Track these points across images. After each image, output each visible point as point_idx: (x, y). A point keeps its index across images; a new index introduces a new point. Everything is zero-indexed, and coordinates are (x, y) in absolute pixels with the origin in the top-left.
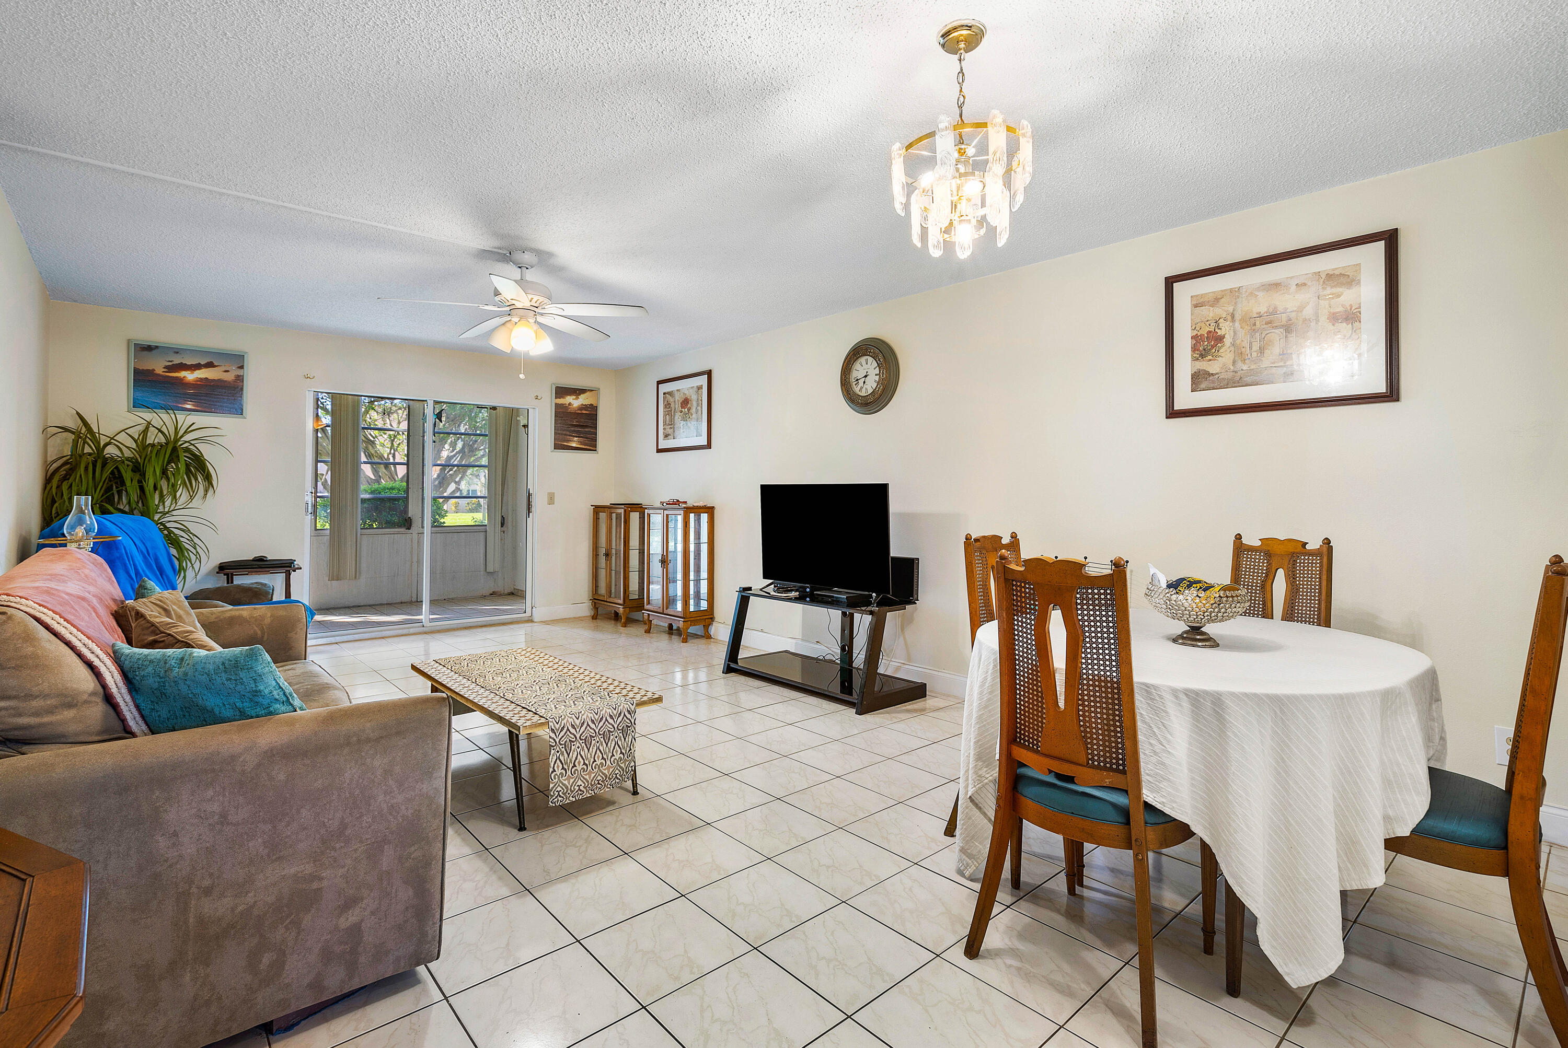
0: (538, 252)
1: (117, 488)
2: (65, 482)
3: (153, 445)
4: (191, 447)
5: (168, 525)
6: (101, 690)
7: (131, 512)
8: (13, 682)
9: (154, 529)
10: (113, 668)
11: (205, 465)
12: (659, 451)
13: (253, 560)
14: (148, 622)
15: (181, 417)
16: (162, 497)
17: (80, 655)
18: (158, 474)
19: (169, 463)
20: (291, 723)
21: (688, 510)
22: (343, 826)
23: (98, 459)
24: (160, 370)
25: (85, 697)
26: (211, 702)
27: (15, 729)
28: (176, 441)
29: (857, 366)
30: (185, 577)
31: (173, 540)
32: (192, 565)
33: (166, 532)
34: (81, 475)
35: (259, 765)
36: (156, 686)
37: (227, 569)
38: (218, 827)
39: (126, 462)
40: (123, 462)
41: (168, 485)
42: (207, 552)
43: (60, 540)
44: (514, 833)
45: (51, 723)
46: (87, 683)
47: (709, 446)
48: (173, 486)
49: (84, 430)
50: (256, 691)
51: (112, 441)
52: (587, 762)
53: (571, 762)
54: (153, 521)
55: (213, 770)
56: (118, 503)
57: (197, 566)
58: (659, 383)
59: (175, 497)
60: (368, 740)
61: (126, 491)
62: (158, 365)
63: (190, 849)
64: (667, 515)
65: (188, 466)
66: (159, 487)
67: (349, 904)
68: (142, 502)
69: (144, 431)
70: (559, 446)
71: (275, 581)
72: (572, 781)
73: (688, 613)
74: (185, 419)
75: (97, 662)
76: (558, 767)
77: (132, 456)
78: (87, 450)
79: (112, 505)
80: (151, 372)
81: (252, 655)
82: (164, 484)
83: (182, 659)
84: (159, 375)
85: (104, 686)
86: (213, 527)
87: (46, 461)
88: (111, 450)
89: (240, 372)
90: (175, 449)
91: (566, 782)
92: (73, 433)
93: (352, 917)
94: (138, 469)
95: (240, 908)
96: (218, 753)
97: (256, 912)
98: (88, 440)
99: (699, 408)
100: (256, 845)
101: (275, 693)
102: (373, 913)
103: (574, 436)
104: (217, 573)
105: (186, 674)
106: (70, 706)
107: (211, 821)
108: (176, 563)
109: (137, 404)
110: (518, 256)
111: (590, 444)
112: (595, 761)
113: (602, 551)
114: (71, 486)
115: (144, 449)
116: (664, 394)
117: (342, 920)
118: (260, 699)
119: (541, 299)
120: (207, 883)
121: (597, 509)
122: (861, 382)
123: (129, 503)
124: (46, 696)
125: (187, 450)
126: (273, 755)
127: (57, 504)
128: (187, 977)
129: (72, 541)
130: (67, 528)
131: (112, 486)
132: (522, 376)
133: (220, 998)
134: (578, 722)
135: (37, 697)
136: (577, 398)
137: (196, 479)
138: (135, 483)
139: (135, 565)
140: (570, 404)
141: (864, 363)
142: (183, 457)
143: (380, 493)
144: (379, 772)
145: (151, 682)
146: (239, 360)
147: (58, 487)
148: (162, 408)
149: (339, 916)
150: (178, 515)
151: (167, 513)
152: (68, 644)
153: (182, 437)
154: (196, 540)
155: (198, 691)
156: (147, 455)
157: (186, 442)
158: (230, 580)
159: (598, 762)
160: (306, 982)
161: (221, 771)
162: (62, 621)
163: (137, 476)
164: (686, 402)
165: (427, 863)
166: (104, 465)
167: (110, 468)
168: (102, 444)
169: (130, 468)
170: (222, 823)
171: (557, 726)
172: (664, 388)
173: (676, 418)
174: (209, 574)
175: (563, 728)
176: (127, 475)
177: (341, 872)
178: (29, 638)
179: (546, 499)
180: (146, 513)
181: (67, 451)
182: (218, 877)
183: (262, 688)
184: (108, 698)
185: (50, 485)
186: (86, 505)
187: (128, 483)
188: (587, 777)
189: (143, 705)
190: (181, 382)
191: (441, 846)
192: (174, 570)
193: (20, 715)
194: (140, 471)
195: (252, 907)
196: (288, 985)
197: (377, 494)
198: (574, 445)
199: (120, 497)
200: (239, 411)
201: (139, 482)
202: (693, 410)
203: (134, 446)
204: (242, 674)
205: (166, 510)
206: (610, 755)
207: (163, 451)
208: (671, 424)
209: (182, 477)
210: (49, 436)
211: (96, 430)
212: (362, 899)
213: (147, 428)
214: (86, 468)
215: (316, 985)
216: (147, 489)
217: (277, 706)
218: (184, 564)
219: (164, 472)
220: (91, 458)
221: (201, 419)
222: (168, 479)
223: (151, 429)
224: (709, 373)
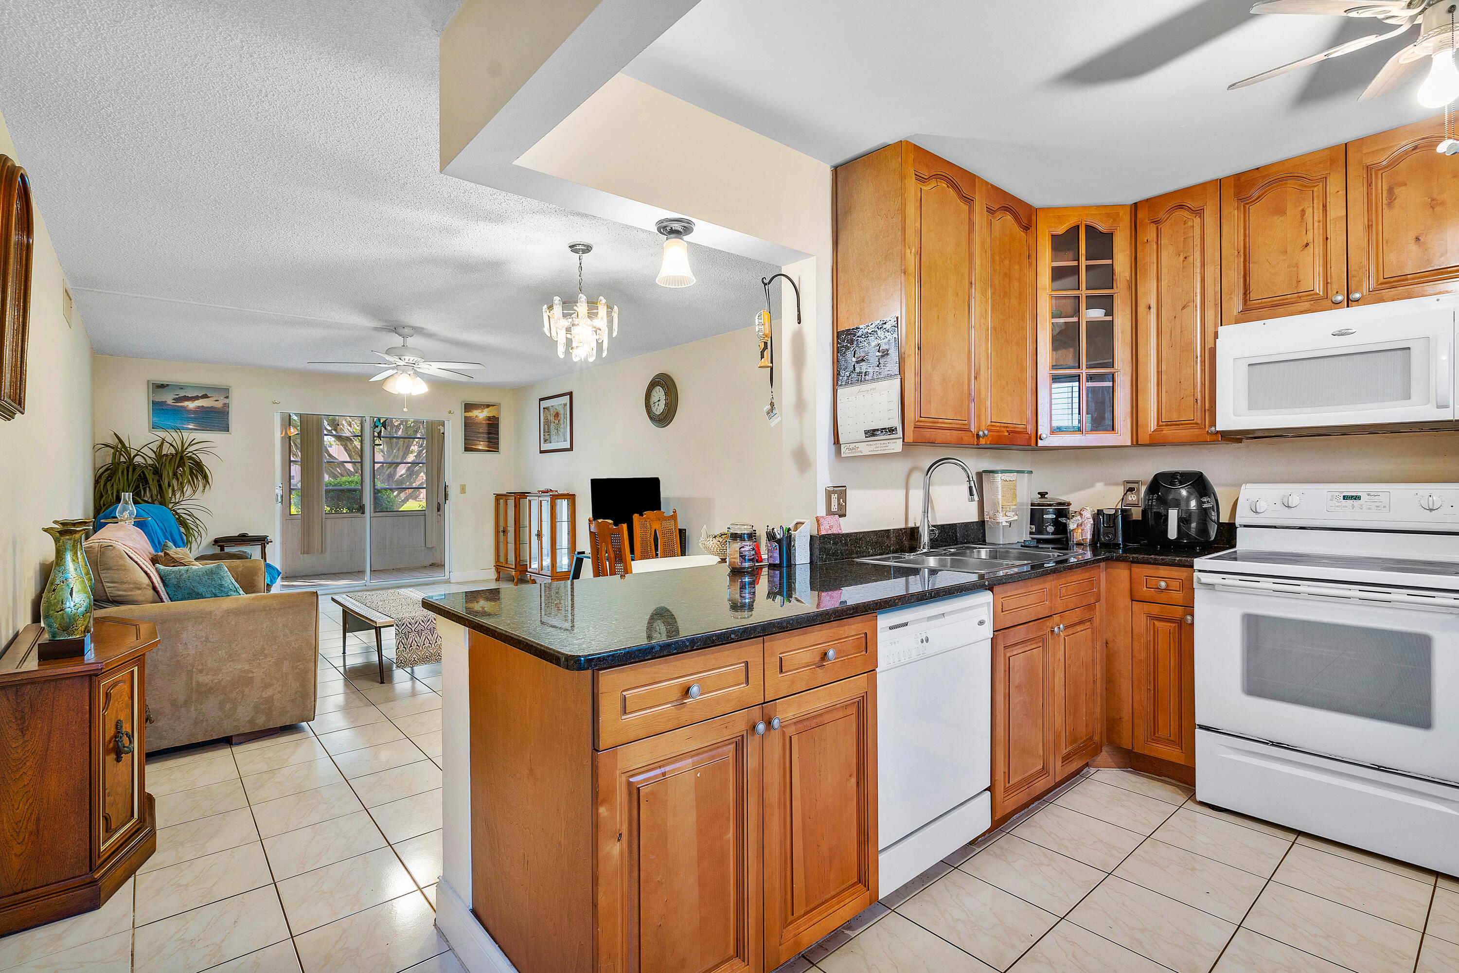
0: (414, 328)
1: (143, 485)
2: (109, 483)
3: (167, 455)
4: (194, 456)
5: (178, 511)
6: (151, 584)
7: (153, 503)
8: (116, 576)
9: (170, 514)
10: (156, 574)
11: (203, 468)
12: (541, 452)
13: (238, 536)
14: (171, 557)
15: (185, 434)
16: (173, 491)
17: (141, 568)
18: (171, 475)
19: (178, 467)
20: (238, 599)
21: (555, 497)
22: (263, 649)
23: (131, 466)
24: (170, 402)
25: (145, 586)
26: (201, 589)
27: (117, 596)
28: (183, 451)
29: (654, 393)
30: (191, 548)
31: (182, 522)
32: (196, 539)
33: (177, 516)
34: (119, 478)
35: (223, 616)
36: (175, 583)
37: (220, 542)
38: (205, 643)
39: (149, 468)
40: (147, 468)
41: (178, 483)
42: (205, 529)
43: (114, 520)
44: (377, 685)
45: (131, 595)
46: (146, 580)
47: (571, 449)
48: (181, 483)
49: (120, 446)
50: (221, 585)
51: (139, 453)
52: (419, 645)
53: (409, 644)
54: (169, 508)
55: (202, 617)
56: (144, 496)
57: (199, 540)
58: (541, 400)
59: (183, 491)
60: (274, 609)
61: (149, 488)
62: (168, 398)
63: (192, 651)
64: (541, 501)
65: (191, 469)
66: (172, 485)
67: (267, 686)
68: (160, 495)
69: (160, 446)
70: (468, 448)
71: (255, 551)
72: (410, 655)
73: (555, 574)
74: (189, 436)
75: (149, 572)
76: (401, 646)
77: (152, 463)
78: (122, 459)
79: (140, 498)
80: (164, 403)
81: (219, 567)
82: (175, 482)
83: (187, 570)
84: (169, 405)
85: (153, 583)
86: (210, 513)
87: (95, 468)
88: (138, 459)
89: (226, 401)
90: (182, 458)
91: (406, 655)
92: (113, 448)
93: (269, 692)
94: (157, 472)
95: (216, 681)
96: (204, 610)
97: (223, 684)
98: (122, 453)
99: (565, 420)
100: (222, 653)
101: (230, 586)
102: (279, 692)
103: (480, 441)
104: (213, 545)
105: (189, 577)
106: (139, 589)
107: (201, 640)
108: (185, 538)
109: (155, 427)
110: (401, 330)
111: (493, 445)
112: (424, 644)
113: (501, 529)
114: (113, 485)
115: (161, 458)
116: (544, 408)
117: (264, 693)
118: (223, 589)
119: (416, 359)
120: (200, 667)
121: (498, 497)
122: (657, 404)
123: (152, 496)
124: (130, 583)
125: (190, 458)
126: (229, 613)
127: (104, 498)
128: (193, 709)
129: (121, 520)
130: (118, 513)
131: (139, 484)
132: (405, 410)
133: (207, 720)
134: (413, 621)
135: (126, 583)
136: (482, 412)
137: (197, 479)
138: (155, 482)
139: (158, 538)
140: (476, 416)
141: (658, 391)
142: (188, 463)
143: (341, 486)
144: (280, 625)
145: (174, 581)
146: (225, 392)
147: (104, 486)
148: (172, 428)
149: (262, 691)
150: (185, 504)
151: (178, 503)
152: (136, 562)
153: (186, 449)
154: (198, 522)
155: (195, 585)
156: (162, 463)
157: (190, 452)
158: (222, 549)
159: (427, 645)
160: (247, 719)
161: (205, 617)
162: (133, 552)
163: (157, 478)
164: (557, 415)
165: (306, 672)
166: (134, 470)
167: (138, 472)
168: (132, 456)
169: (152, 472)
170: (206, 641)
171: (400, 623)
172: (544, 404)
173: (551, 427)
174: (208, 546)
175: (404, 624)
176: (150, 477)
177: (262, 670)
178: (122, 557)
179: (459, 490)
180: (163, 503)
181: (109, 460)
182: (206, 665)
183: (224, 583)
184: (154, 588)
185: (99, 485)
186: (129, 498)
187: (151, 482)
188: (419, 653)
189: (170, 593)
190: (185, 409)
191: (314, 664)
192: (183, 542)
193: (119, 591)
194: (158, 474)
195: (221, 681)
196: (238, 719)
197: (338, 486)
198: (480, 448)
199: (145, 492)
200: (226, 429)
201: (158, 481)
202: (562, 422)
203: (153, 456)
204: (214, 576)
205: (177, 501)
206: (435, 641)
207: (174, 459)
208: (548, 432)
209: (188, 477)
210: (96, 450)
211: (128, 445)
212: (273, 685)
213: (162, 443)
214: (123, 473)
215: (251, 722)
216: (163, 486)
217: (232, 593)
218: (190, 539)
219: (175, 474)
220: (125, 465)
221: (200, 436)
222: (178, 479)
223: (165, 444)
224: (571, 394)
